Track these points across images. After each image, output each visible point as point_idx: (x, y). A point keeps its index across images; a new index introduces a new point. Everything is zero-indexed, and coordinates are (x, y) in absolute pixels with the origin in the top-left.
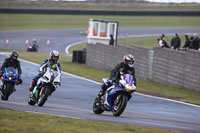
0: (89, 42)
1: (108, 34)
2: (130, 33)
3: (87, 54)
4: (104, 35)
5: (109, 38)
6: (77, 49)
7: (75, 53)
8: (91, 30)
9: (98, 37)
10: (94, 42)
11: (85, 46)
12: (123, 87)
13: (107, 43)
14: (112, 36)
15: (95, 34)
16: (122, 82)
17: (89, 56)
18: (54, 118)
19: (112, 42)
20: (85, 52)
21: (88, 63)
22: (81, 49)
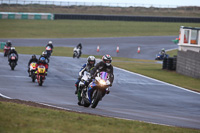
0: (180, 49)
1: (199, 42)
4: (195, 42)
7: (165, 60)
8: (182, 37)
9: (189, 44)
10: (185, 50)
11: (176, 54)
13: (198, 50)
15: (185, 42)
17: (179, 63)
20: (176, 60)
22: (171, 56)
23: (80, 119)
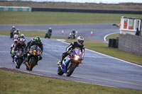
0: (121, 33)
5: (135, 30)
6: (112, 38)
7: (110, 40)
9: (127, 29)
10: (125, 33)
11: (118, 36)
13: (134, 34)
15: (125, 27)
17: (120, 43)
20: (118, 40)
21: (120, 48)
22: (115, 38)
23: (50, 82)
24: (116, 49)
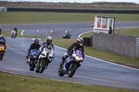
0: (95, 31)
1: (108, 26)
2: (123, 25)
3: (93, 40)
4: (105, 27)
5: (108, 29)
6: (86, 37)
7: (84, 39)
8: (96, 23)
9: (101, 28)
10: (98, 32)
11: (92, 35)
12: (74, 58)
13: (107, 32)
14: (110, 28)
15: (98, 27)
16: (74, 55)
17: (94, 41)
18: (70, 84)
19: (110, 32)
21: (94, 46)
22: (89, 37)
24: (90, 48)
